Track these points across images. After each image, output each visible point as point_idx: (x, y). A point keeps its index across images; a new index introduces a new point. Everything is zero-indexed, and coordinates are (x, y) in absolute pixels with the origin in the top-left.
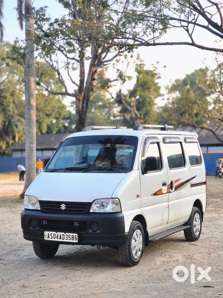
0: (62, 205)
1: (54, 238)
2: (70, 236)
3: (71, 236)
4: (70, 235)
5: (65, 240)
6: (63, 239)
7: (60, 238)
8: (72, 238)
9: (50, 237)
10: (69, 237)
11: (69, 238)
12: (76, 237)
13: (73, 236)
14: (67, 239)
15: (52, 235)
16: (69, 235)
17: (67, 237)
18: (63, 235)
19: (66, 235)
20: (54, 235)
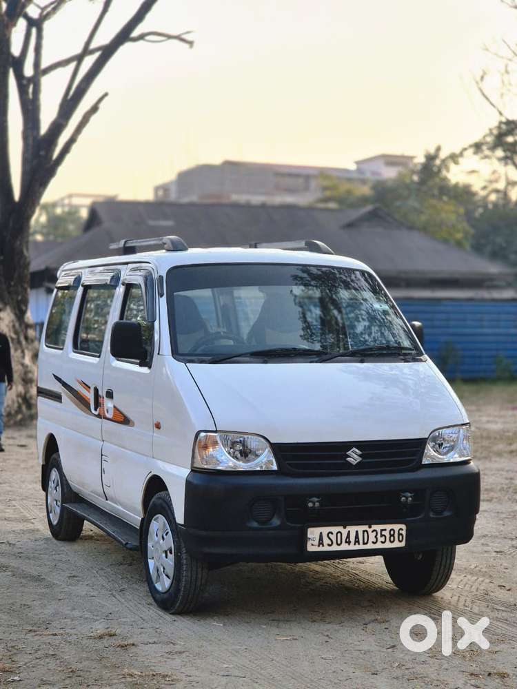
0: (350, 453)
1: (339, 542)
2: (383, 533)
3: (386, 533)
4: (385, 530)
5: (370, 546)
6: (364, 544)
7: (357, 541)
8: (391, 536)
9: (326, 541)
10: (382, 536)
11: (383, 539)
12: (401, 532)
13: (392, 532)
14: (375, 541)
15: (333, 537)
16: (382, 530)
17: (376, 537)
18: (364, 531)
19: (372, 532)
20: (339, 535)
